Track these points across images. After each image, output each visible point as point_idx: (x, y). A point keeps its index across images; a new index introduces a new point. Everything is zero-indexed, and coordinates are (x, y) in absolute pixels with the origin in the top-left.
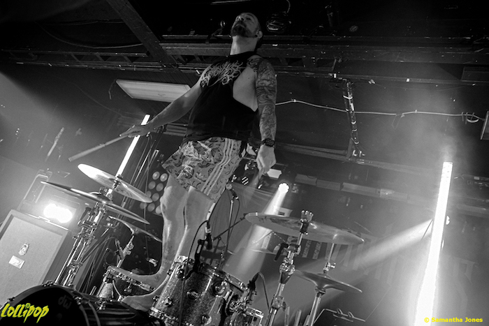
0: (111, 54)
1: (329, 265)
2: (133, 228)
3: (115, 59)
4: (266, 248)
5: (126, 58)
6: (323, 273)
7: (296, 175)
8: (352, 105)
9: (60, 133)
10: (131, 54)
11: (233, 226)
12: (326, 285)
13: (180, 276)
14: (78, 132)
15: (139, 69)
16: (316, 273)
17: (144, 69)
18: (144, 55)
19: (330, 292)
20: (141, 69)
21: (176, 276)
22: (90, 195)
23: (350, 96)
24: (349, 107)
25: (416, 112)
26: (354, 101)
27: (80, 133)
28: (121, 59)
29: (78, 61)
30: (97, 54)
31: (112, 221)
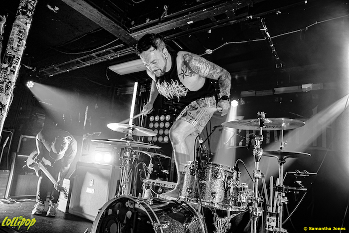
0: (102, 52)
1: (283, 143)
2: (150, 154)
3: (104, 54)
4: (233, 145)
5: (111, 51)
6: (280, 149)
7: (240, 93)
8: (268, 33)
9: (87, 110)
10: (114, 48)
11: (210, 135)
12: (285, 157)
13: (192, 173)
14: (96, 106)
15: (121, 55)
16: (276, 151)
17: (125, 54)
18: (121, 45)
19: (289, 160)
20: (123, 55)
21: (189, 174)
22: (121, 140)
23: (264, 28)
24: (266, 36)
25: (316, 23)
26: (268, 30)
27: (97, 107)
28: (108, 52)
29: (83, 63)
30: (93, 54)
31: (135, 153)
